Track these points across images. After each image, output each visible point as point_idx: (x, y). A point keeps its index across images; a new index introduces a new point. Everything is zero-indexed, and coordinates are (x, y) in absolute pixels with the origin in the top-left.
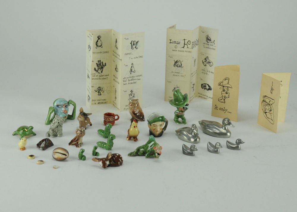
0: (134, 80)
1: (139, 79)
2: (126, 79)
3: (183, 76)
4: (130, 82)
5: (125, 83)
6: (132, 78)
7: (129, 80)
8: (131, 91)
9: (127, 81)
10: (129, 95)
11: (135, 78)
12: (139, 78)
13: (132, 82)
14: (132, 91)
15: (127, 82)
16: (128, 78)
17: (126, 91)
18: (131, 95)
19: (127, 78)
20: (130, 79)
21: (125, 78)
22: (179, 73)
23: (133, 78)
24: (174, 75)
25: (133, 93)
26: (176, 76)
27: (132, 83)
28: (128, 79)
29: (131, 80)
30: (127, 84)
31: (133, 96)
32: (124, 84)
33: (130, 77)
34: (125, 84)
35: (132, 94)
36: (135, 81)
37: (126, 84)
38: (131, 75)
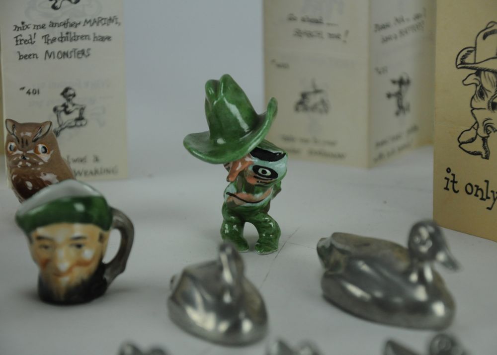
0: (75, 38)
1: (102, 39)
2: (31, 31)
4: (57, 47)
5: (26, 49)
6: (63, 30)
7: (47, 40)
8: (67, 90)
9: (39, 41)
10: (55, 109)
11: (80, 31)
12: (102, 30)
13: (67, 46)
14: (71, 92)
15: (40, 47)
16: (43, 27)
17: (36, 92)
18: (68, 113)
19: (37, 27)
20: (56, 32)
21: (24, 26)
23: (72, 30)
25: (75, 100)
27: (65, 54)
28: (42, 32)
29: (62, 39)
30: (41, 55)
32: (22, 57)
33: (52, 25)
34: (25, 57)
35: (70, 108)
36: (80, 45)
37: (35, 56)
38: (59, 16)
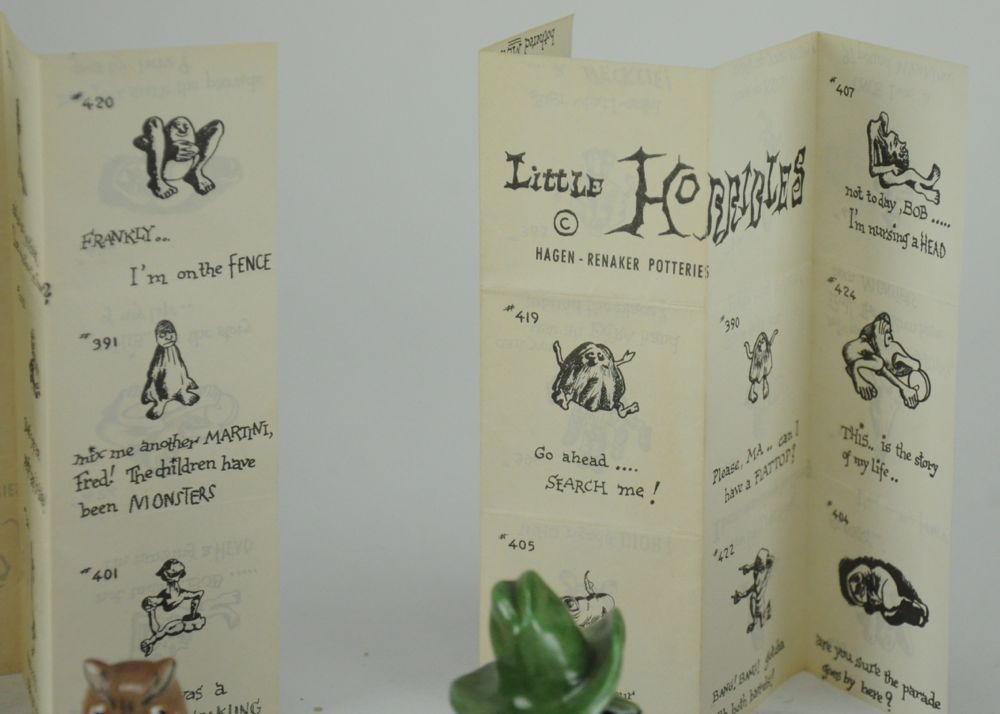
0: (189, 467)
1: (238, 465)
2: (106, 463)
3: (639, 492)
4: (154, 487)
5: (94, 497)
6: (166, 455)
7: (136, 475)
8: (168, 564)
9: (121, 479)
10: (145, 603)
11: (196, 454)
12: (237, 449)
13: (172, 484)
14: (177, 568)
15: (122, 489)
16: (129, 453)
17: (110, 574)
18: (168, 608)
19: (117, 454)
20: (152, 460)
21: (94, 454)
22: (602, 463)
23: (183, 453)
24: (556, 483)
26: (580, 487)
27: (168, 499)
28: (127, 462)
29: (163, 471)
30: (123, 504)
31: (184, 609)
32: (87, 512)
33: (146, 447)
34: (93, 512)
35: (175, 597)
36: (197, 479)
37: (112, 507)
38: (160, 431)
